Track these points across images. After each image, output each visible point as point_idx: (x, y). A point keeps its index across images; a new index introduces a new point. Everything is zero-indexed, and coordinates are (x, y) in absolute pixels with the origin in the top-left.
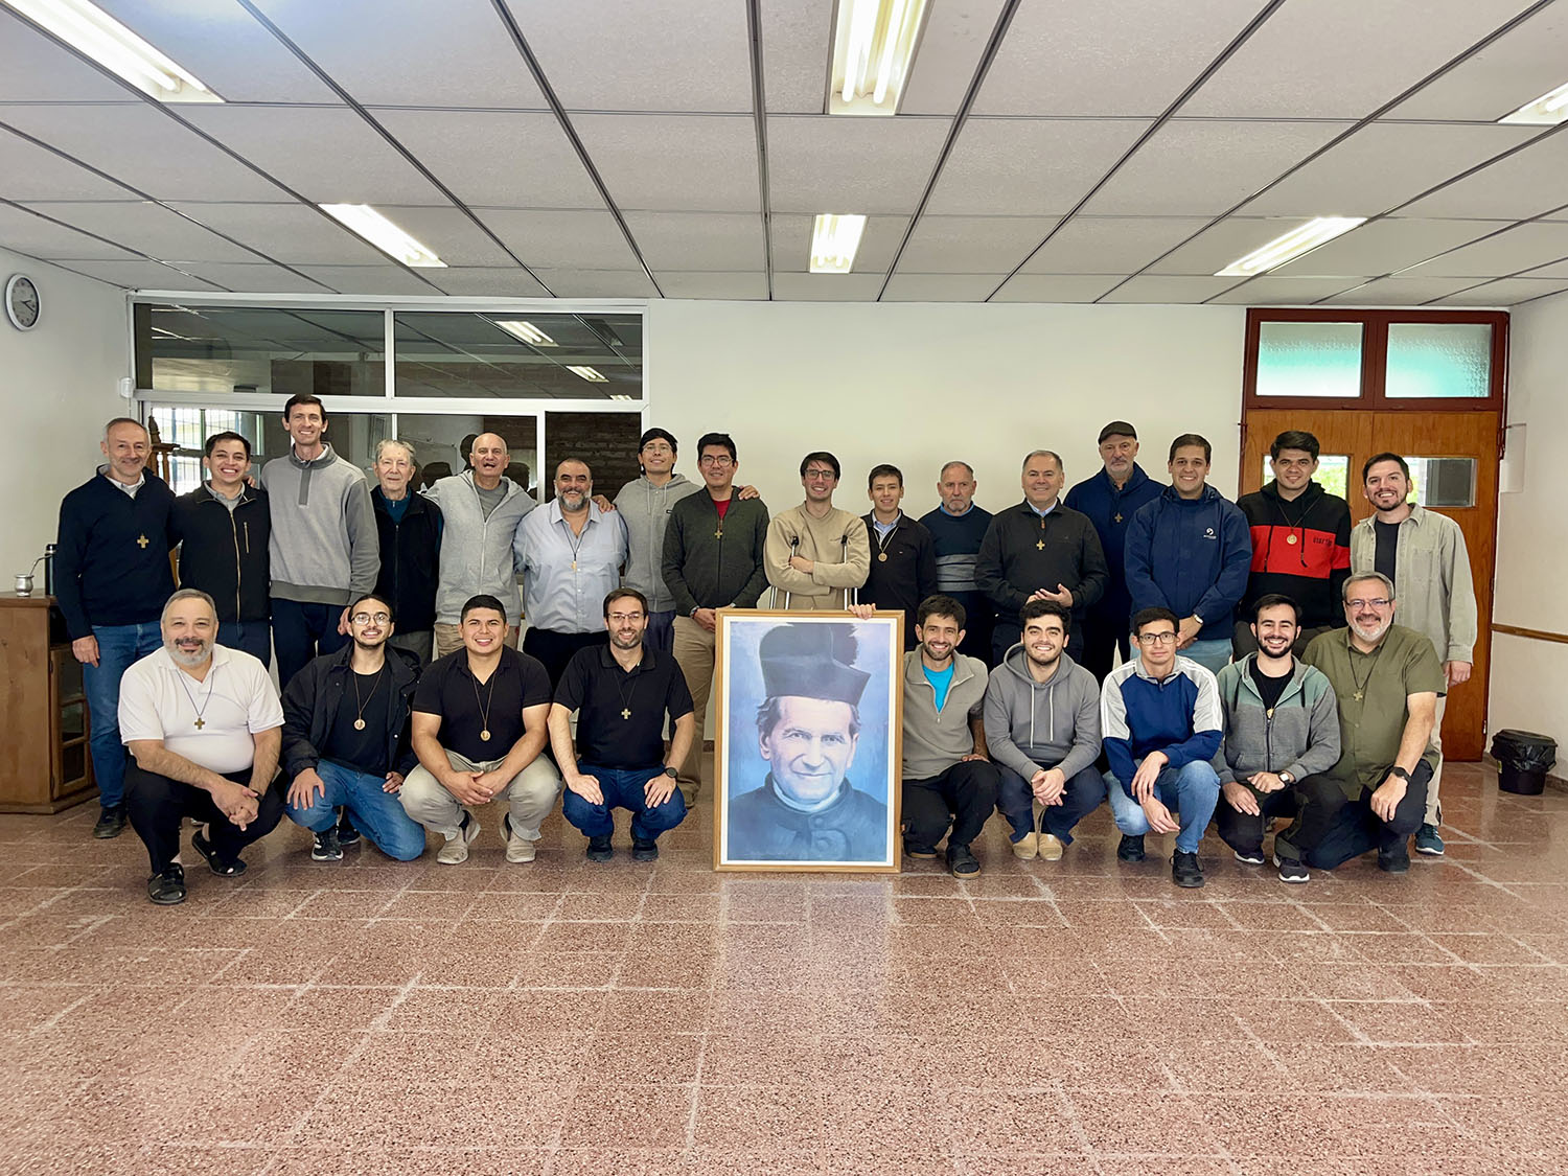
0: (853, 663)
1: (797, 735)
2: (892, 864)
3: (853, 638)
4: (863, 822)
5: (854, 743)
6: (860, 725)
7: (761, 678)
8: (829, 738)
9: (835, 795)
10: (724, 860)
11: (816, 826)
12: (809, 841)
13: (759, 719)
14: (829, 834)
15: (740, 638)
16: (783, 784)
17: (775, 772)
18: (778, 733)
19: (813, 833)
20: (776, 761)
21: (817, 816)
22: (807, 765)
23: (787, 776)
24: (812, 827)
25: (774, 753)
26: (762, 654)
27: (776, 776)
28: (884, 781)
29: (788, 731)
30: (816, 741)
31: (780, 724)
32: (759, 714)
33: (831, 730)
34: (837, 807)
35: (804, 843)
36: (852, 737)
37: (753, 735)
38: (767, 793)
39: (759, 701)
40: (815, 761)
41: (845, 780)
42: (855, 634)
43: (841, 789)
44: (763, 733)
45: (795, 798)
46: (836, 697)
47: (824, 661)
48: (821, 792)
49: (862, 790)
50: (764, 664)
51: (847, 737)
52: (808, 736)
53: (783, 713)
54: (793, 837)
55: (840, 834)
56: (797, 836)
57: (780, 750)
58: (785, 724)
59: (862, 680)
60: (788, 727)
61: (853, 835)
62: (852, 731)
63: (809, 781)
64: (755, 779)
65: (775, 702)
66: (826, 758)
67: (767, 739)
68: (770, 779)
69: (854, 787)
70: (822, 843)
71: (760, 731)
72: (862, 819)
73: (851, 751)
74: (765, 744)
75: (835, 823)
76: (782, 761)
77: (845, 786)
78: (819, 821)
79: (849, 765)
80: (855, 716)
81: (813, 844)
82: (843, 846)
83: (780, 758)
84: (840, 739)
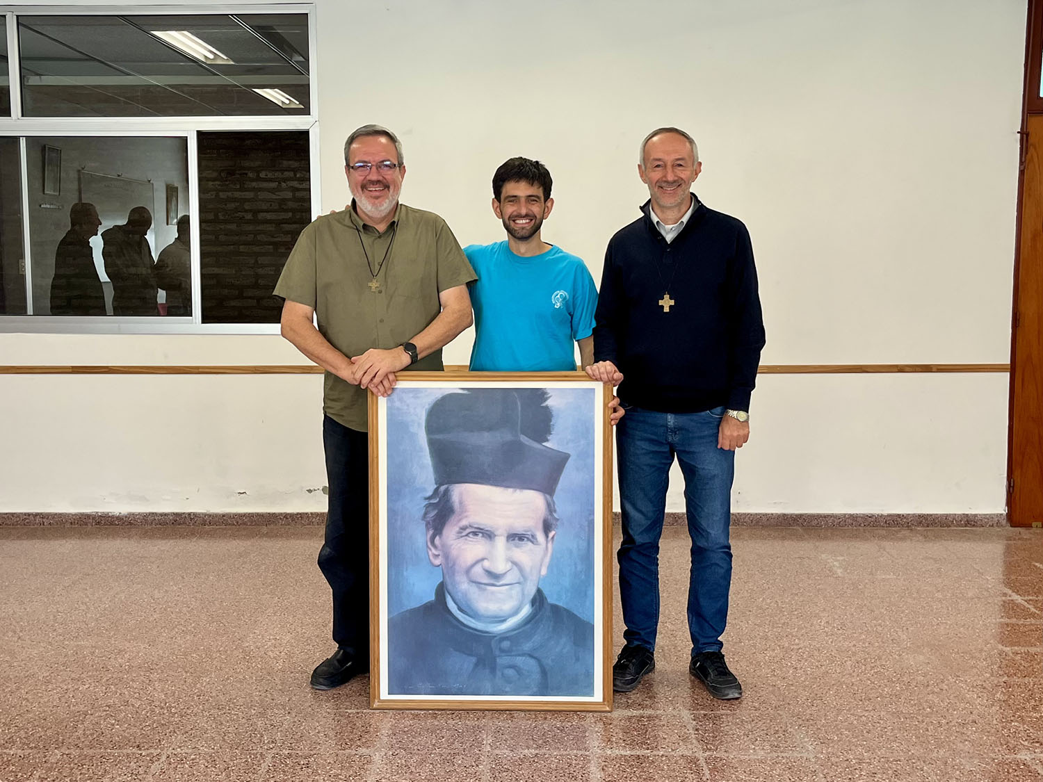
0: (547, 440)
1: (475, 534)
2: (601, 700)
3: (547, 407)
4: (563, 645)
5: (550, 545)
6: (557, 520)
7: (427, 460)
8: (516, 537)
9: (526, 610)
10: (384, 694)
11: (502, 651)
12: (493, 670)
13: (426, 514)
14: (519, 661)
15: (398, 409)
16: (459, 596)
17: (448, 581)
18: (450, 532)
19: (498, 660)
20: (449, 566)
21: (503, 637)
22: (489, 573)
23: (464, 586)
24: (497, 653)
25: (447, 557)
26: (430, 429)
27: (450, 587)
28: (589, 593)
29: (464, 528)
30: (501, 542)
31: (453, 519)
32: (427, 506)
33: (520, 526)
34: (529, 625)
35: (487, 671)
36: (547, 536)
37: (420, 535)
38: (437, 609)
39: (424, 490)
40: (500, 566)
41: (539, 591)
42: (549, 403)
43: (533, 602)
44: (431, 532)
45: (475, 615)
46: (525, 484)
47: (508, 437)
48: (507, 607)
49: (561, 604)
50: (432, 443)
51: (540, 536)
52: (489, 535)
53: (456, 505)
54: (472, 666)
55: (532, 662)
56: (476, 665)
57: (454, 553)
58: (460, 520)
59: (559, 462)
60: (464, 523)
61: (550, 662)
62: (547, 527)
63: (493, 593)
64: (422, 590)
65: (447, 491)
66: (515, 563)
67: (437, 538)
68: (441, 591)
69: (552, 599)
70: (510, 672)
71: (428, 529)
72: (564, 640)
73: (545, 554)
74: (435, 547)
75: (527, 647)
76: (457, 568)
77: (539, 599)
78: (506, 644)
79: (544, 572)
80: (550, 508)
81: (499, 674)
82: (536, 676)
83: (454, 564)
84: (533, 539)
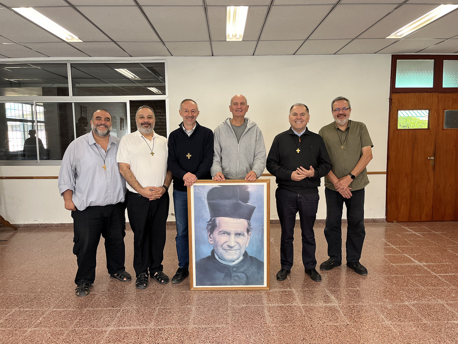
0: (248, 202)
1: (224, 233)
2: (266, 286)
3: (248, 191)
4: (254, 269)
5: (249, 236)
6: (251, 228)
7: (208, 209)
8: (238, 234)
9: (241, 258)
10: (195, 286)
11: (233, 271)
12: (231, 277)
13: (207, 227)
14: (239, 274)
15: (198, 192)
16: (219, 254)
17: (215, 249)
18: (216, 233)
19: (232, 274)
20: (215, 244)
21: (234, 267)
22: (229, 246)
23: (220, 250)
24: (232, 272)
25: (215, 241)
26: (208, 199)
27: (216, 251)
28: (262, 252)
29: (220, 232)
30: (233, 236)
31: (217, 229)
32: (208, 225)
33: (239, 231)
34: (242, 263)
35: (229, 278)
36: (248, 234)
37: (206, 234)
38: (212, 258)
39: (207, 219)
40: (232, 244)
41: (246, 252)
42: (249, 190)
43: (244, 255)
44: (209, 233)
45: (224, 260)
46: (240, 217)
47: (235, 201)
48: (235, 257)
49: (253, 256)
50: (209, 204)
51: (246, 234)
52: (229, 234)
53: (218, 224)
54: (223, 276)
55: (243, 275)
56: (225, 276)
57: (217, 240)
58: (219, 229)
59: (252, 210)
60: (220, 230)
61: (249, 274)
62: (248, 231)
63: (230, 253)
64: (206, 252)
65: (214, 220)
66: (237, 243)
67: (211, 235)
68: (213, 252)
69: (250, 254)
70: (236, 278)
71: (208, 232)
72: (254, 268)
73: (247, 240)
74: (211, 238)
75: (242, 270)
76: (218, 244)
77: (245, 254)
78: (235, 269)
79: (247, 246)
80: (249, 225)
81: (232, 278)
82: (245, 279)
83: (217, 243)
84: (243, 235)
